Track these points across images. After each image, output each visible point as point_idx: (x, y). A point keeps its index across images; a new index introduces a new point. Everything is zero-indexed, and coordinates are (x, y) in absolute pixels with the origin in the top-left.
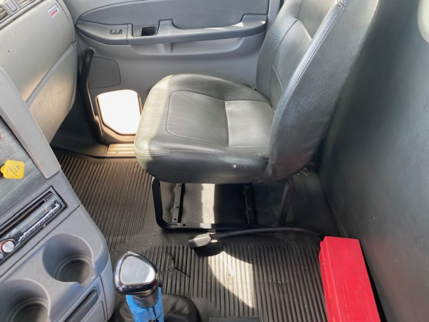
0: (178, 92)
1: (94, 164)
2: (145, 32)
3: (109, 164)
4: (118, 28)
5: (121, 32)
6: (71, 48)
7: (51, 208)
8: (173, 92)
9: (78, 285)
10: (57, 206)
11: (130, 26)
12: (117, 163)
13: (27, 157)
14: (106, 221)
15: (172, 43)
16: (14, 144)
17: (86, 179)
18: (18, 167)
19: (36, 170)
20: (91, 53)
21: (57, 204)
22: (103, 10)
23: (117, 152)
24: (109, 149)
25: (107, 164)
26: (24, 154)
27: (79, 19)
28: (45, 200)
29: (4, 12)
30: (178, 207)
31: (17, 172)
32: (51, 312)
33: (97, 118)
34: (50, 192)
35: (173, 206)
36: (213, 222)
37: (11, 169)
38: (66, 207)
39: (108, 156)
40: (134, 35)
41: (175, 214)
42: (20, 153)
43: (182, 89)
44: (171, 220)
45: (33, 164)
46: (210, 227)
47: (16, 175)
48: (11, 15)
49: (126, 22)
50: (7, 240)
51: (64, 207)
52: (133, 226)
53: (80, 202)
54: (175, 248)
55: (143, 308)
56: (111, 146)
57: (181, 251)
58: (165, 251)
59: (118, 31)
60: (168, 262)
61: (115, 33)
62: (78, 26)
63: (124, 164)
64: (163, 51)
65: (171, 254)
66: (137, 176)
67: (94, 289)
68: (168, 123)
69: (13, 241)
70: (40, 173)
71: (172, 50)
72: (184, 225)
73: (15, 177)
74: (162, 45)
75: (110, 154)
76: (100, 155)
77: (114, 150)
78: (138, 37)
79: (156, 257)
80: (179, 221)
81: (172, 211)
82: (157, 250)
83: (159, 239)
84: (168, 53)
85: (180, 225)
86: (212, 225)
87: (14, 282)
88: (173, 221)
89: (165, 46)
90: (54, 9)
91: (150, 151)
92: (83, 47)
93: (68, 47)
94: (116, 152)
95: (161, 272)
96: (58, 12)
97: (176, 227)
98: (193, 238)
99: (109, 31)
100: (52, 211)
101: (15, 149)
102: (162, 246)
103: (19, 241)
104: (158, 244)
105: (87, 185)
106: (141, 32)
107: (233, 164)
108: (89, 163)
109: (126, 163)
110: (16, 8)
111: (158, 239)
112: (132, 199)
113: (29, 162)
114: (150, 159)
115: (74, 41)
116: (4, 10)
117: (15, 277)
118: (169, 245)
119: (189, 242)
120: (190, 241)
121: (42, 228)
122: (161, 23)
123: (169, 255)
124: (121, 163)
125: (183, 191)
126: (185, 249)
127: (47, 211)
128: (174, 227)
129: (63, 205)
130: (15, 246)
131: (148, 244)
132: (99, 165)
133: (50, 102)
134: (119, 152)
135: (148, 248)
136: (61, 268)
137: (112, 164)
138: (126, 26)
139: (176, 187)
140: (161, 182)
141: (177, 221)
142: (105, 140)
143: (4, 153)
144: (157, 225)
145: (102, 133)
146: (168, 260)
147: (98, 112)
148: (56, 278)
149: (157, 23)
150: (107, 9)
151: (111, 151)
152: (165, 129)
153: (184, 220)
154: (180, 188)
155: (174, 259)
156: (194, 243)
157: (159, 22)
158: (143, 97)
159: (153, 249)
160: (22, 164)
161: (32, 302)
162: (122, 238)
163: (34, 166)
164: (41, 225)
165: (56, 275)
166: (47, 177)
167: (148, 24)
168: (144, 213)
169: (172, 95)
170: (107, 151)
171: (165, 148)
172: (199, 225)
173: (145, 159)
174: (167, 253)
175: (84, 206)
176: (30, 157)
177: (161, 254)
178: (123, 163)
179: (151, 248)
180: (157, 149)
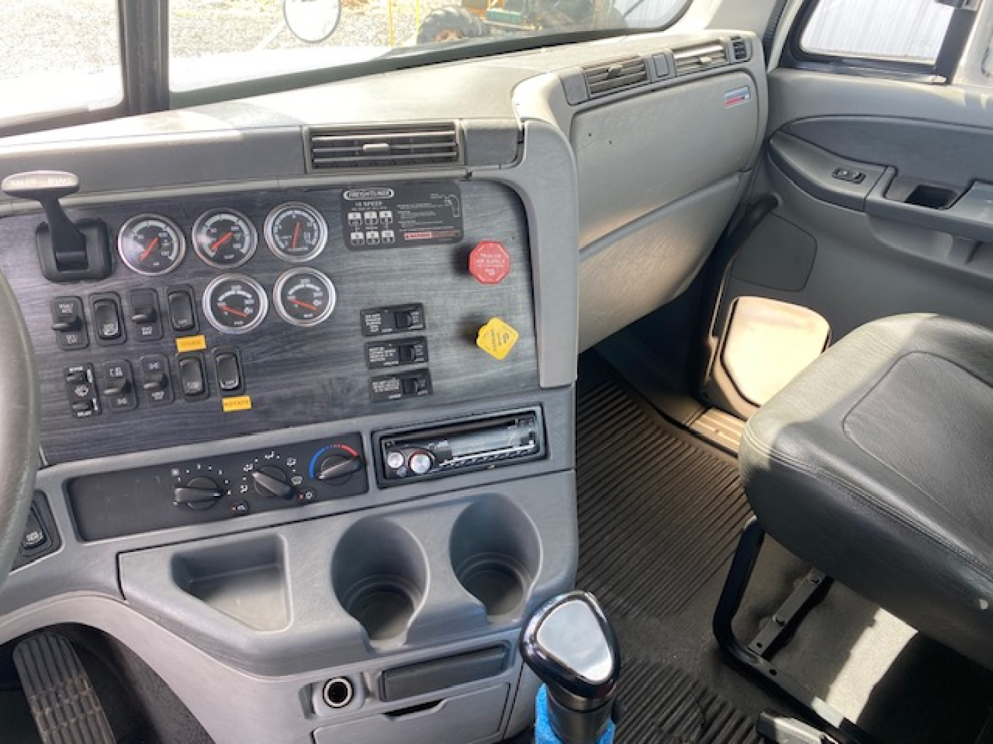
0: (927, 357)
1: (658, 428)
2: (920, 196)
3: (686, 446)
4: (858, 168)
5: (860, 179)
6: (734, 181)
7: (519, 443)
8: (915, 352)
9: (482, 611)
10: (531, 445)
11: (890, 172)
12: (703, 452)
13: (530, 331)
14: (614, 550)
15: (978, 243)
16: (522, 298)
17: (625, 450)
18: (506, 336)
19: (533, 361)
20: (772, 203)
21: (531, 442)
22: (846, 123)
23: (717, 431)
24: (704, 416)
25: (684, 443)
26: (529, 323)
27: (781, 129)
28: (517, 421)
29: (643, 73)
30: (781, 624)
31: (500, 344)
32: (415, 622)
33: (713, 342)
34: (533, 412)
35: (771, 615)
36: (854, 719)
37: (493, 334)
38: (545, 457)
39: (693, 427)
40: (887, 195)
41: (767, 634)
42: (524, 319)
43: (944, 354)
44: (750, 640)
45: (534, 347)
46: (836, 723)
47: (495, 350)
48: (653, 80)
49: (885, 162)
50: (425, 452)
51: (541, 454)
52: (661, 596)
53: (573, 464)
54: (723, 706)
55: (556, 736)
56: (712, 412)
57: (732, 723)
58: (697, 695)
59: (855, 176)
60: (689, 722)
61: (847, 178)
62: (771, 142)
63: (717, 463)
64: (943, 253)
65: (704, 712)
66: (729, 502)
67: (507, 645)
68: (856, 411)
69: (431, 459)
70: (536, 368)
71: (970, 259)
72: (773, 672)
73: (491, 352)
74: (948, 239)
75: (700, 426)
76: (678, 419)
77: (713, 425)
78: (897, 201)
79: (670, 693)
80: (769, 655)
81: (761, 625)
82: (679, 680)
83: (697, 663)
84: (959, 264)
85: (762, 665)
86: (845, 722)
87: (396, 528)
88: (753, 645)
89: (958, 243)
90: (739, 94)
91: (774, 447)
92: (761, 188)
93: (728, 175)
94: (713, 430)
95: (661, 732)
96: (744, 102)
97: (751, 663)
98: (778, 715)
99: (835, 168)
100: (518, 449)
101: (521, 306)
102: (695, 680)
103: (441, 465)
104: (690, 670)
105: (620, 462)
106: (909, 193)
107: (982, 596)
108: (649, 421)
109: (724, 463)
110: (666, 73)
111: (696, 660)
112: (691, 541)
113: (530, 342)
114: (765, 464)
115: (747, 167)
116: (643, 69)
117: (399, 521)
118: (711, 689)
119: (759, 716)
120: (765, 715)
121: (486, 469)
122: (973, 188)
123: (698, 710)
124: (713, 457)
125: (817, 599)
126: (745, 726)
127: (509, 445)
128: (746, 659)
129: (542, 452)
130: (431, 468)
131: (669, 654)
132: (666, 437)
133: (636, 266)
134: (721, 434)
135: (664, 660)
136: (476, 565)
137: (693, 450)
138: (881, 169)
139: (804, 580)
140: (767, 538)
141: (761, 651)
142: (706, 395)
143: (501, 305)
144: (711, 631)
145: (708, 377)
146: (691, 719)
147: (722, 332)
148: (458, 576)
149: (965, 184)
150: (854, 123)
151: (705, 421)
152: (841, 419)
153: (782, 662)
154: (812, 588)
155: (705, 727)
156: (772, 728)
157: (972, 183)
158: (833, 338)
159: (673, 672)
160: (514, 336)
161: (402, 587)
162: (625, 605)
163: (532, 352)
164: (487, 462)
165: (462, 570)
166: (543, 385)
167: (934, 178)
168: (698, 586)
169: (909, 357)
170: (697, 418)
171: (812, 458)
172: (812, 700)
173: (754, 460)
174: (697, 701)
175: (578, 478)
176: (536, 336)
177: (683, 694)
178: (717, 459)
179: (671, 667)
180: (794, 452)
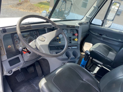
11: (98, 33)
15: (104, 38)
20: (89, 35)
37: (76, 39)
61: (95, 33)
62: (89, 30)
64: (102, 39)
78: (98, 35)
80: (89, 69)
84: (103, 40)
90: (87, 26)
110: (83, 24)
122: (104, 34)
139: (91, 64)
158: (93, 45)
167: (101, 34)
172: (93, 72)
